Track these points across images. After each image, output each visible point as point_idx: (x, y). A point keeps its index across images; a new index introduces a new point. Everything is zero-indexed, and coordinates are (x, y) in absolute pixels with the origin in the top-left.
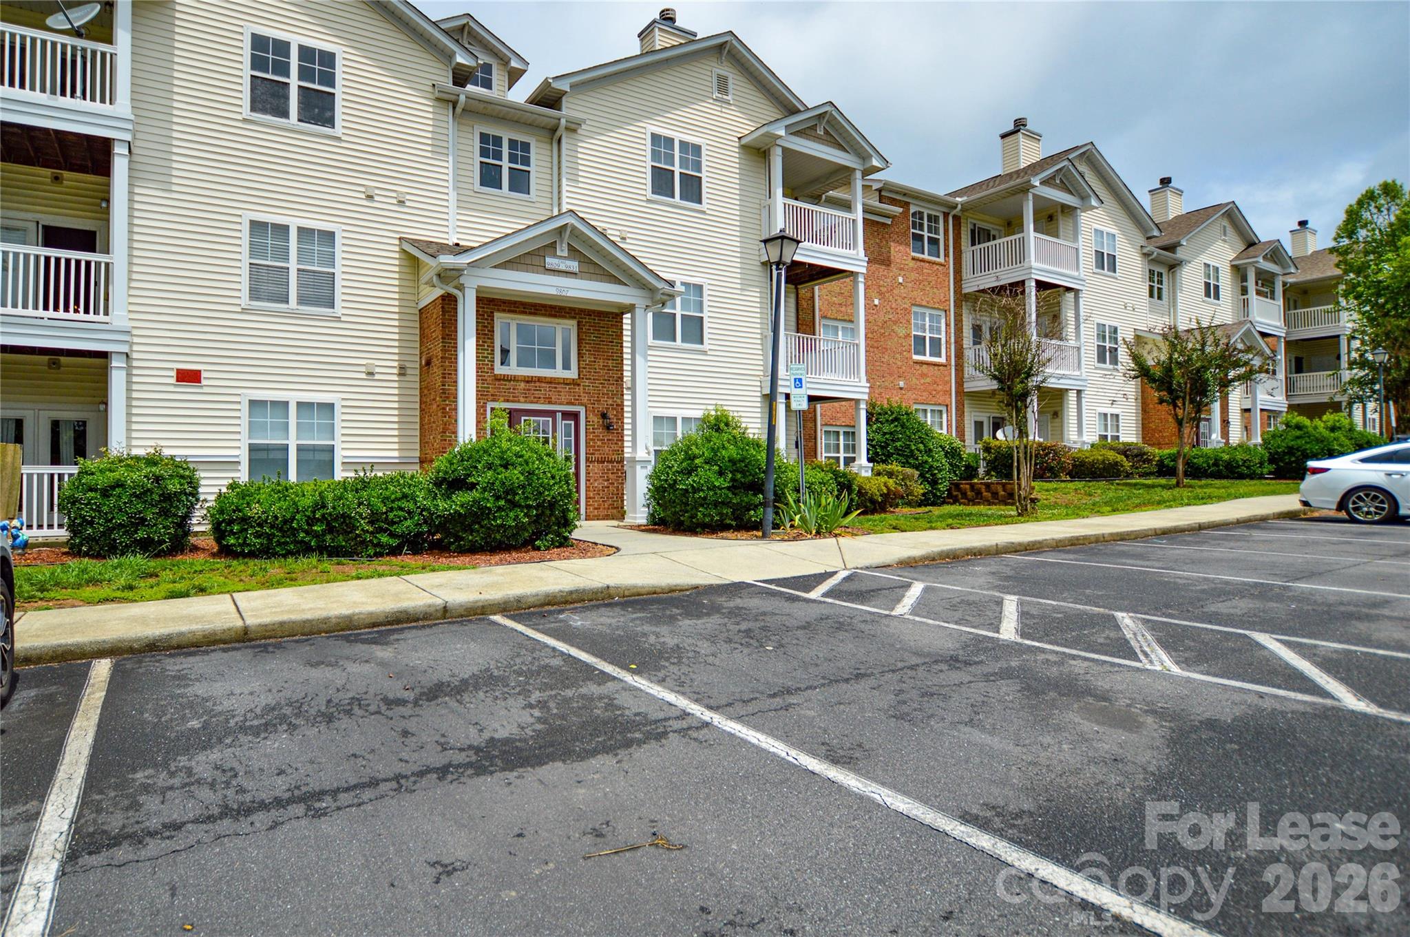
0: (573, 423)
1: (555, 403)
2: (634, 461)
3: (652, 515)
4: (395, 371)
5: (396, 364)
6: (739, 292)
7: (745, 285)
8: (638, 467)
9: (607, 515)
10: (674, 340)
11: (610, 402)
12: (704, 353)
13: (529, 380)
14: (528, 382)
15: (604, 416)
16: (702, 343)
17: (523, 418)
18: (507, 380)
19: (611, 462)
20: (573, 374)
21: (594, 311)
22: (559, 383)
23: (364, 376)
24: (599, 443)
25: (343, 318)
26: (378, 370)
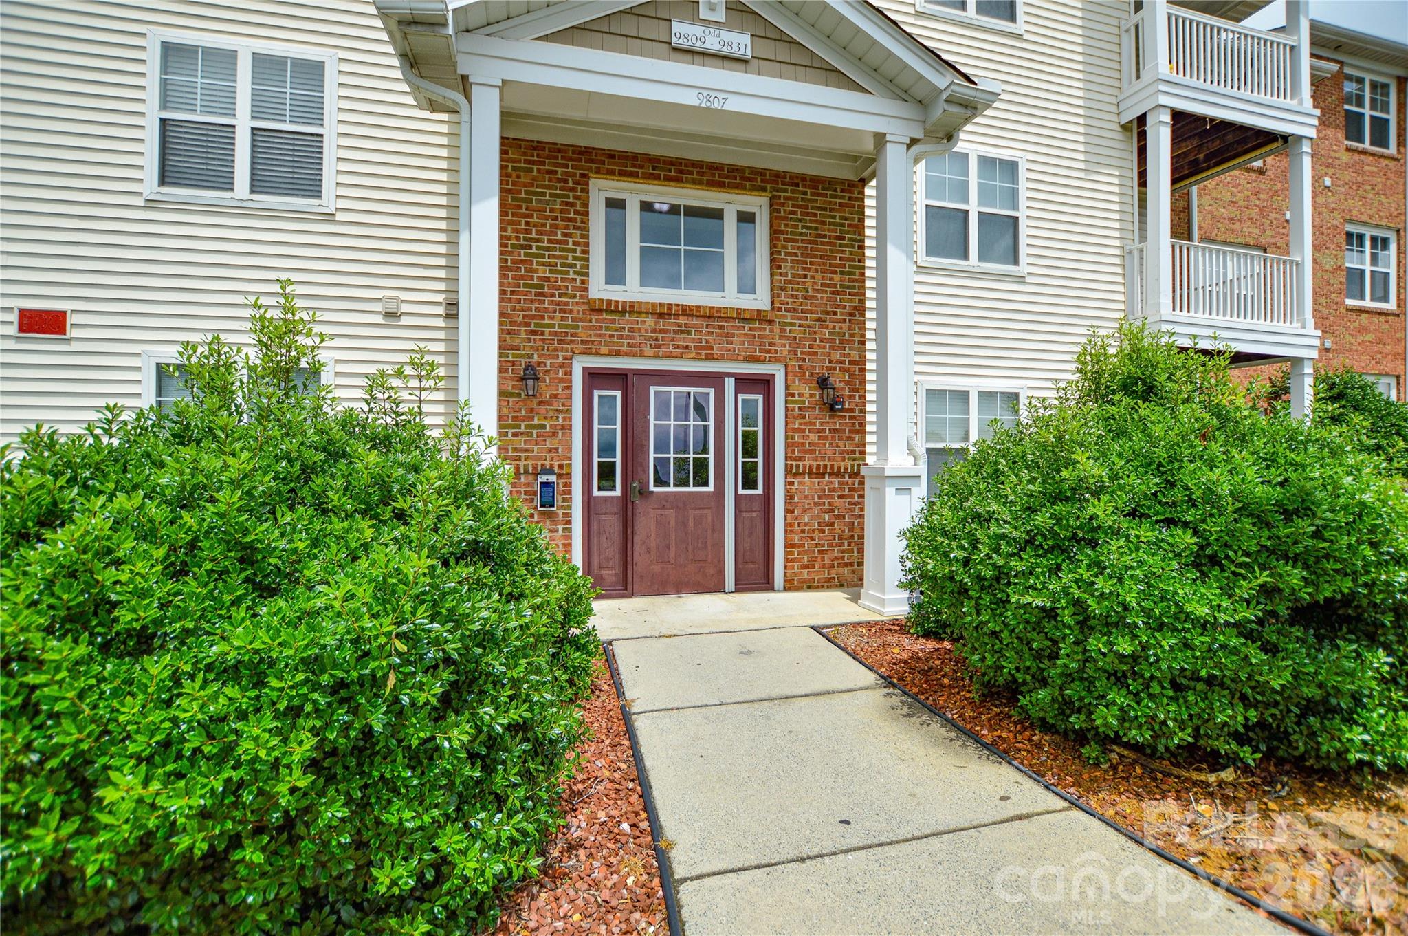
0: (760, 398)
1: (721, 358)
2: (881, 477)
3: (918, 607)
4: (440, 310)
5: (440, 298)
6: (1081, 175)
7: (1093, 164)
8: (890, 491)
9: (828, 580)
10: (965, 256)
11: (837, 356)
12: (1020, 279)
13: (664, 312)
14: (661, 315)
15: (823, 383)
16: (1016, 261)
17: (653, 389)
18: (616, 312)
19: (838, 474)
20: (760, 300)
21: (803, 178)
22: (728, 319)
23: (379, 319)
24: (813, 437)
25: (340, 216)
26: (405, 308)
